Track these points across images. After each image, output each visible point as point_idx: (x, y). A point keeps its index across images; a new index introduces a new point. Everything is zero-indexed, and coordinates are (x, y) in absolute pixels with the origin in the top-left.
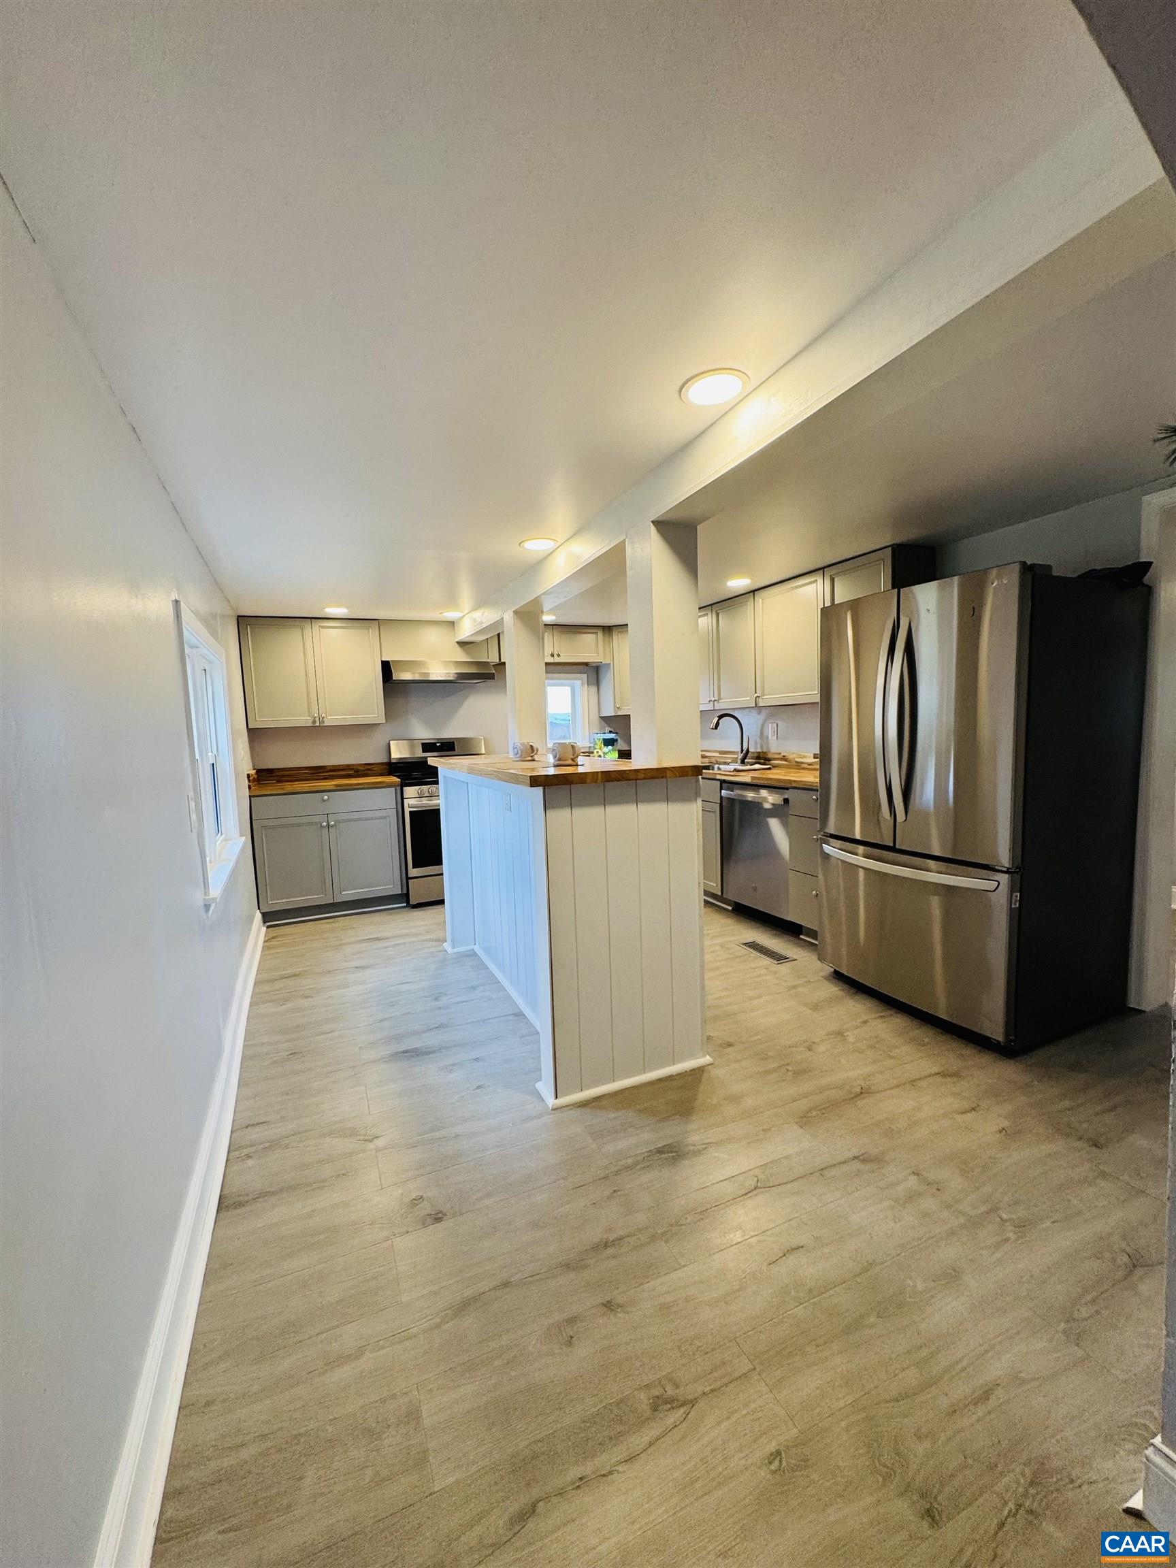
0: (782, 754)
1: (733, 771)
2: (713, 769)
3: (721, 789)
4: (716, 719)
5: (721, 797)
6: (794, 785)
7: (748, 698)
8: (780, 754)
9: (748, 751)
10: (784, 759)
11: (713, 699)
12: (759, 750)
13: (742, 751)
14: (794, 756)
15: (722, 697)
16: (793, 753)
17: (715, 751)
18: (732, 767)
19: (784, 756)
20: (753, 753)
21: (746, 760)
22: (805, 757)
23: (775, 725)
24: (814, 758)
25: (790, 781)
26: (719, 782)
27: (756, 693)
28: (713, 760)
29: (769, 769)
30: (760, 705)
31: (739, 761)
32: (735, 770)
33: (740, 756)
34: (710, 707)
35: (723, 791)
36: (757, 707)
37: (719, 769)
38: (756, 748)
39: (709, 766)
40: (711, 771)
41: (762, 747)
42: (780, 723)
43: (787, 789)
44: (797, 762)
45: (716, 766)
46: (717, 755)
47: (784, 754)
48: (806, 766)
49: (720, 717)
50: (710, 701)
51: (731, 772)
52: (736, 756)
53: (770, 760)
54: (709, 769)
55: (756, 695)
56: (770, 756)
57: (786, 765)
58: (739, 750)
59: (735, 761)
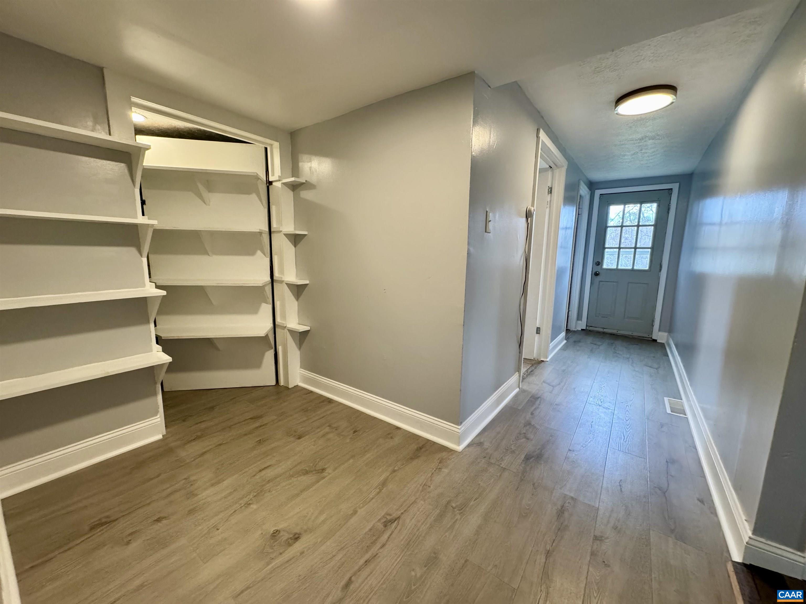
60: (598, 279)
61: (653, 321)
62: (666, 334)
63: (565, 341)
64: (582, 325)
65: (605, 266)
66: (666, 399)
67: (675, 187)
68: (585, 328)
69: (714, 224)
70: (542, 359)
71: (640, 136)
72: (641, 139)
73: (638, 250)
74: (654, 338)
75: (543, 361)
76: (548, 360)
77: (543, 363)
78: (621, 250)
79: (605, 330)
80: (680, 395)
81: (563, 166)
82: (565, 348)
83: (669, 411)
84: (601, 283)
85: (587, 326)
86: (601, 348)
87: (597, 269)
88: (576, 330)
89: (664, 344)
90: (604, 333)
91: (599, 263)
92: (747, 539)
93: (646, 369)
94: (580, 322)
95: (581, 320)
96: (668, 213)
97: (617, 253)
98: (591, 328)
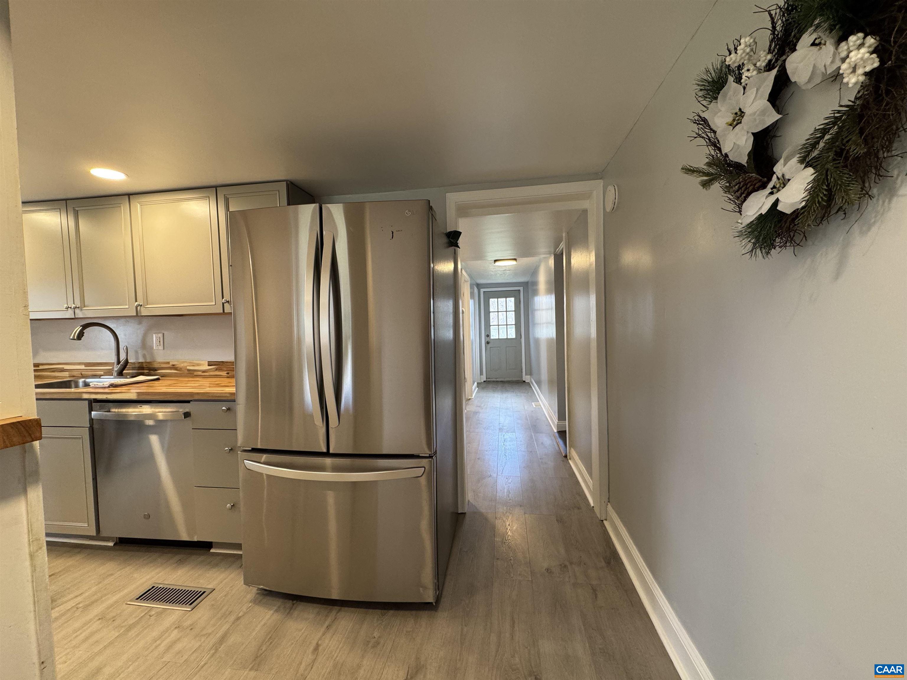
0: (171, 363)
1: (109, 387)
2: (77, 386)
3: (91, 410)
4: (78, 329)
5: (91, 420)
6: (196, 397)
7: (127, 307)
8: (168, 363)
9: (127, 362)
10: (174, 367)
11: (73, 306)
12: (141, 360)
13: (119, 362)
14: (185, 364)
15: (86, 304)
16: (184, 362)
17: (80, 364)
18: (107, 381)
19: (173, 365)
20: (134, 363)
21: (124, 371)
22: (198, 365)
23: (160, 335)
24: (209, 365)
25: (192, 394)
26: (87, 402)
27: (136, 301)
28: (75, 373)
29: (158, 379)
30: (143, 314)
31: (115, 374)
32: (112, 386)
33: (116, 368)
34: (69, 314)
35: (93, 413)
36: (138, 317)
37: (86, 385)
38: (137, 358)
39: (70, 381)
40: (73, 390)
41: (144, 356)
42: (166, 333)
43: (188, 402)
44: (189, 370)
45: (81, 381)
46: (83, 367)
47: (174, 364)
48: (200, 373)
49: (85, 327)
50: (67, 308)
51: (105, 388)
52: (111, 368)
53: (156, 370)
54: (70, 387)
55: (137, 303)
56: (156, 366)
57: (176, 373)
58: (114, 359)
59: (109, 373)
60: (489, 346)
61: (522, 369)
62: (529, 376)
63: (477, 388)
64: (484, 378)
65: (492, 338)
66: (533, 403)
67: (521, 289)
68: (485, 380)
69: (543, 310)
70: (470, 398)
71: (503, 269)
72: (504, 270)
73: (508, 326)
74: (524, 380)
75: (470, 399)
76: (473, 397)
77: (471, 400)
78: (499, 326)
79: (498, 380)
80: (538, 400)
81: (468, 281)
82: (478, 392)
83: (534, 406)
84: (491, 349)
85: (486, 378)
86: (498, 388)
87: (488, 339)
88: (480, 382)
89: (529, 382)
90: (497, 381)
91: (488, 336)
92: (556, 423)
93: (522, 394)
94: (482, 376)
95: (483, 375)
96: (520, 304)
97: (497, 329)
98: (489, 380)
